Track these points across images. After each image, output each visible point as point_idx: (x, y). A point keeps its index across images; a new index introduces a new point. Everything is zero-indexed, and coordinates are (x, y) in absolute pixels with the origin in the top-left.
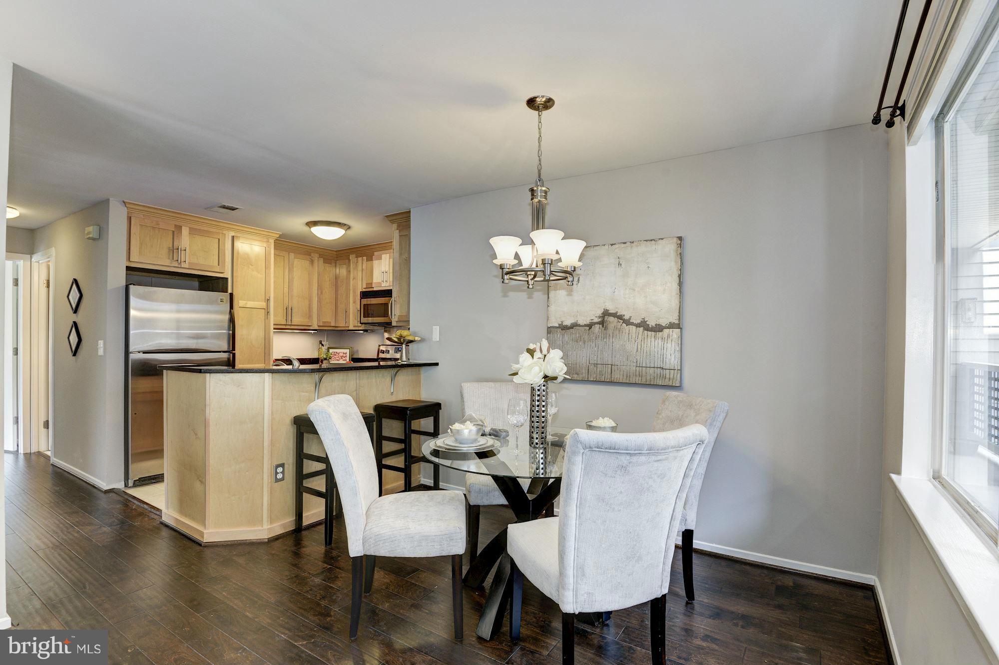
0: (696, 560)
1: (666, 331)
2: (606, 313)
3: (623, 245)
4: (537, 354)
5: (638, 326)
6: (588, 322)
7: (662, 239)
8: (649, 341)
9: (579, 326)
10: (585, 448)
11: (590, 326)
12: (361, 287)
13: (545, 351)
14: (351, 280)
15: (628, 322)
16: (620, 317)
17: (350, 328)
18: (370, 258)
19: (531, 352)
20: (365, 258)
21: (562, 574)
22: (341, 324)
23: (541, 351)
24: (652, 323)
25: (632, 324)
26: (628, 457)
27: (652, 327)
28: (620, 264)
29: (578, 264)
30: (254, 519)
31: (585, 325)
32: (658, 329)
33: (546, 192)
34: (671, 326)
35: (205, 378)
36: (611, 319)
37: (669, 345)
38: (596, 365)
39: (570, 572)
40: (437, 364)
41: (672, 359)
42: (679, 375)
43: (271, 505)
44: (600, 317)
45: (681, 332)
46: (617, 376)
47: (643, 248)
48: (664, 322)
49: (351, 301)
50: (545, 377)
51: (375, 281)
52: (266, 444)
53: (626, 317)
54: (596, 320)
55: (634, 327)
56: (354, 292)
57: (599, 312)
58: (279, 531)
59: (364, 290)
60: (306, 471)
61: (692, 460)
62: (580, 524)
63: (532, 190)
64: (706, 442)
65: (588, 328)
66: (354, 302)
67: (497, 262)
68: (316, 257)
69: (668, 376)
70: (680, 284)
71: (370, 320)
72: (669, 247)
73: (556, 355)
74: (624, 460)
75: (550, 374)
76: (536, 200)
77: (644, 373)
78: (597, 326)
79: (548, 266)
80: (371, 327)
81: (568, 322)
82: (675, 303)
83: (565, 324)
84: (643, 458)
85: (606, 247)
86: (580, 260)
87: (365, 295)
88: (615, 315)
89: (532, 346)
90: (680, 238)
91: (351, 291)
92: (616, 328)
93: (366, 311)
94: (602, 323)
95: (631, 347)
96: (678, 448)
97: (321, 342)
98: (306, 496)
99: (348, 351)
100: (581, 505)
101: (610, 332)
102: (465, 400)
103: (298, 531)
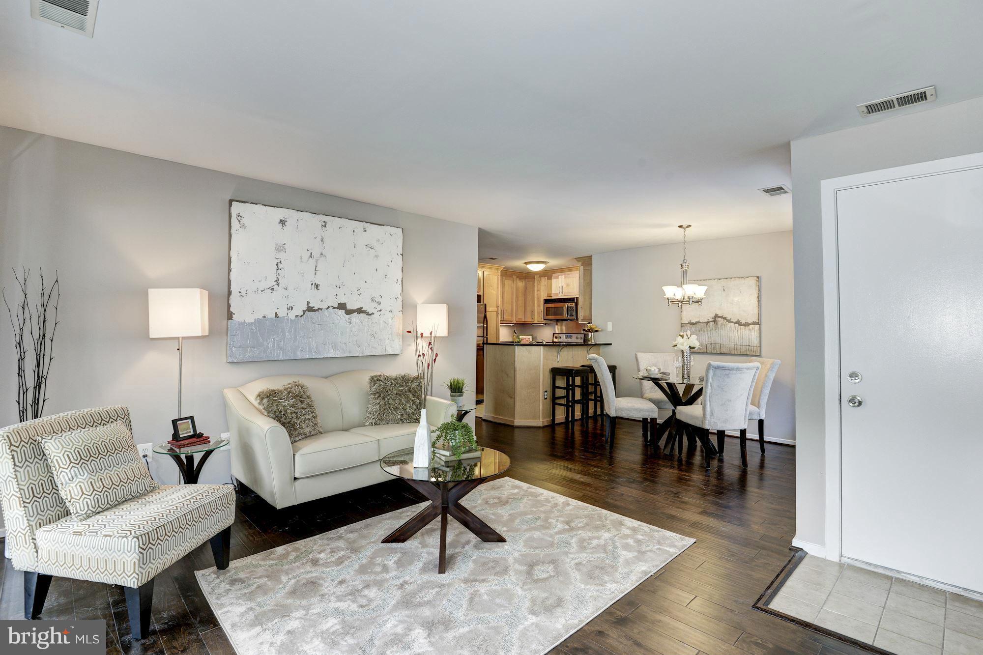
0: (766, 445)
1: (751, 326)
2: (716, 316)
3: (725, 280)
4: (685, 337)
5: (735, 323)
6: (706, 321)
7: (748, 277)
8: (741, 332)
9: (701, 323)
10: (713, 367)
11: (707, 323)
12: (544, 296)
13: (689, 336)
14: (536, 292)
15: (729, 321)
16: (725, 318)
17: (535, 323)
18: (550, 278)
19: (682, 336)
20: (546, 278)
21: (704, 414)
22: (529, 320)
23: (687, 336)
24: (743, 322)
25: (732, 322)
26: (729, 371)
27: (744, 324)
28: (724, 290)
29: (703, 297)
30: (535, 417)
31: (704, 323)
32: (747, 325)
33: (688, 266)
34: (754, 323)
35: (515, 348)
36: (720, 319)
37: (753, 333)
38: (711, 344)
39: (708, 413)
40: (611, 344)
41: (755, 341)
42: (759, 349)
43: (543, 410)
44: (713, 318)
45: (760, 327)
46: (723, 350)
47: (738, 281)
48: (750, 321)
49: (536, 305)
50: (690, 347)
51: (553, 292)
52: (541, 380)
53: (728, 318)
54: (711, 320)
55: (733, 324)
56: (538, 299)
57: (713, 315)
58: (546, 424)
59: (546, 298)
60: (557, 395)
61: (755, 375)
62: (711, 396)
63: (682, 265)
64: (760, 368)
65: (706, 324)
66: (539, 306)
67: (666, 296)
68: (515, 277)
69: (753, 350)
70: (759, 301)
71: (550, 317)
72: (752, 282)
73: (694, 337)
74: (727, 372)
75: (692, 346)
76: (683, 269)
77: (739, 349)
78: (712, 323)
79: (691, 300)
80: (549, 322)
81: (694, 321)
82: (756, 311)
83: (692, 322)
84: (734, 372)
85: (716, 280)
86: (705, 295)
87: (547, 301)
88: (722, 317)
89: (681, 334)
90: (758, 277)
91: (536, 299)
92: (722, 324)
93: (548, 311)
94: (714, 321)
95: (732, 334)
96: (748, 369)
97: (514, 331)
98: (557, 406)
99: (531, 337)
100: (711, 389)
101: (719, 326)
102: (639, 361)
103: (552, 426)
